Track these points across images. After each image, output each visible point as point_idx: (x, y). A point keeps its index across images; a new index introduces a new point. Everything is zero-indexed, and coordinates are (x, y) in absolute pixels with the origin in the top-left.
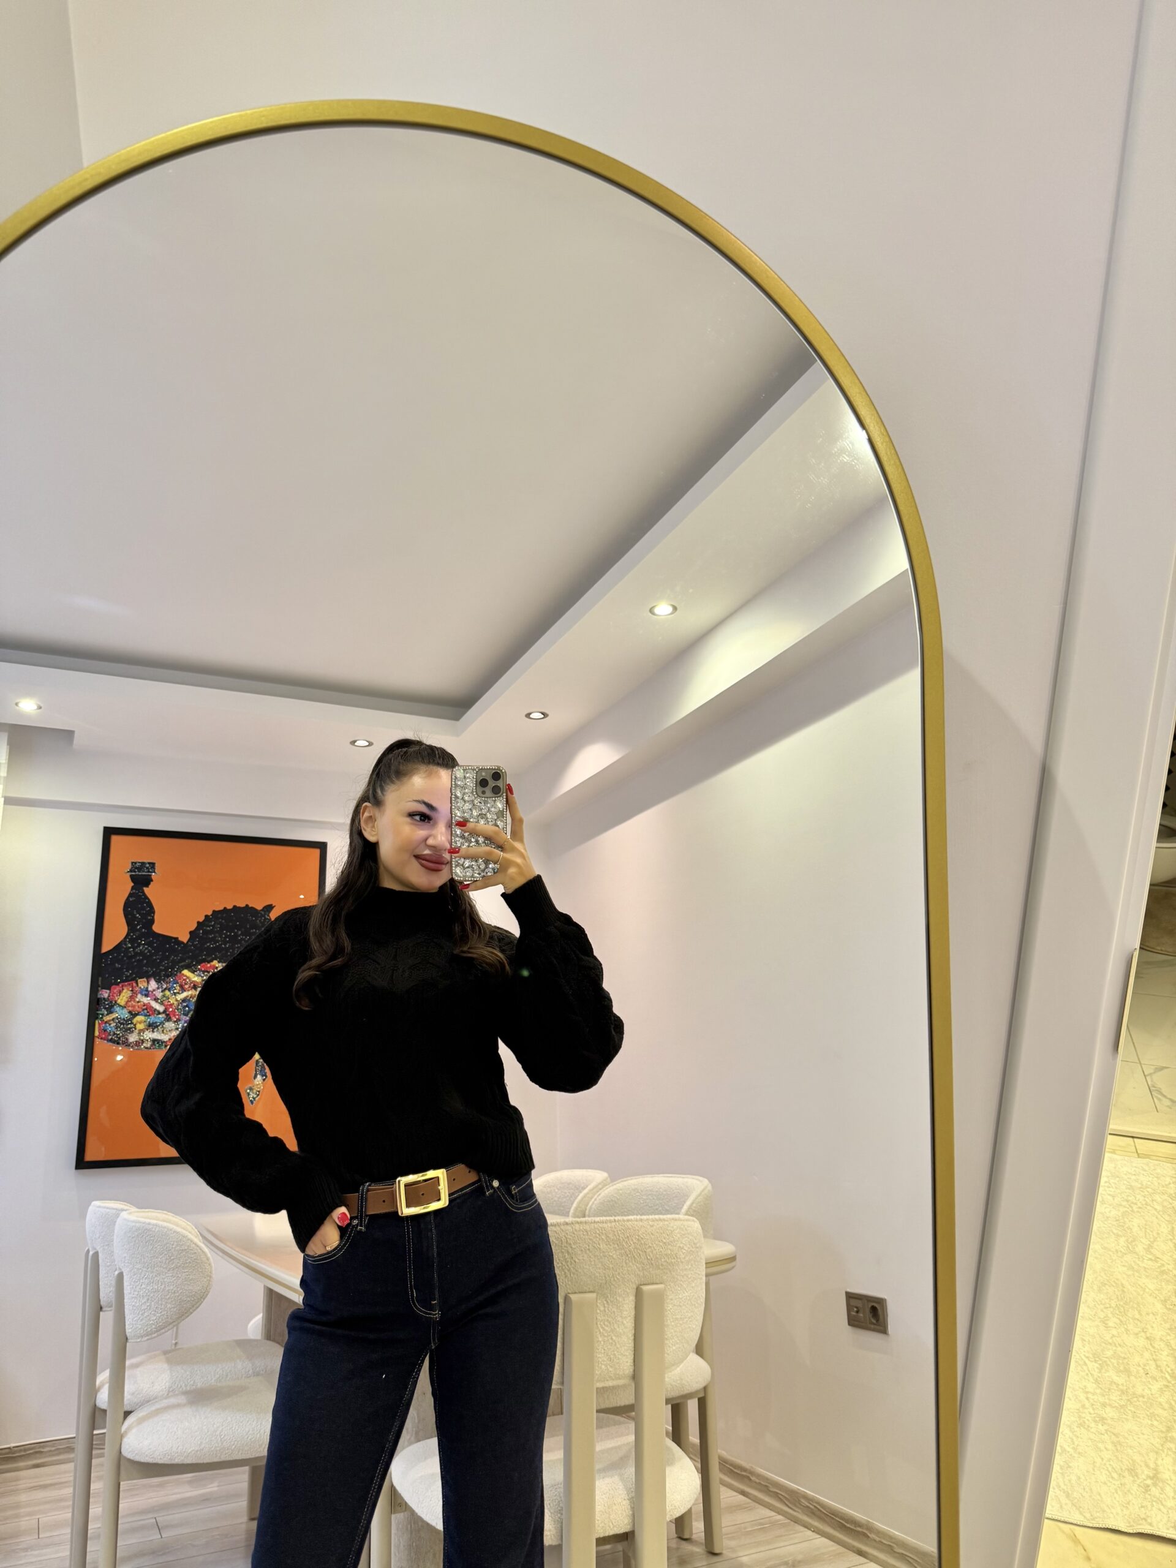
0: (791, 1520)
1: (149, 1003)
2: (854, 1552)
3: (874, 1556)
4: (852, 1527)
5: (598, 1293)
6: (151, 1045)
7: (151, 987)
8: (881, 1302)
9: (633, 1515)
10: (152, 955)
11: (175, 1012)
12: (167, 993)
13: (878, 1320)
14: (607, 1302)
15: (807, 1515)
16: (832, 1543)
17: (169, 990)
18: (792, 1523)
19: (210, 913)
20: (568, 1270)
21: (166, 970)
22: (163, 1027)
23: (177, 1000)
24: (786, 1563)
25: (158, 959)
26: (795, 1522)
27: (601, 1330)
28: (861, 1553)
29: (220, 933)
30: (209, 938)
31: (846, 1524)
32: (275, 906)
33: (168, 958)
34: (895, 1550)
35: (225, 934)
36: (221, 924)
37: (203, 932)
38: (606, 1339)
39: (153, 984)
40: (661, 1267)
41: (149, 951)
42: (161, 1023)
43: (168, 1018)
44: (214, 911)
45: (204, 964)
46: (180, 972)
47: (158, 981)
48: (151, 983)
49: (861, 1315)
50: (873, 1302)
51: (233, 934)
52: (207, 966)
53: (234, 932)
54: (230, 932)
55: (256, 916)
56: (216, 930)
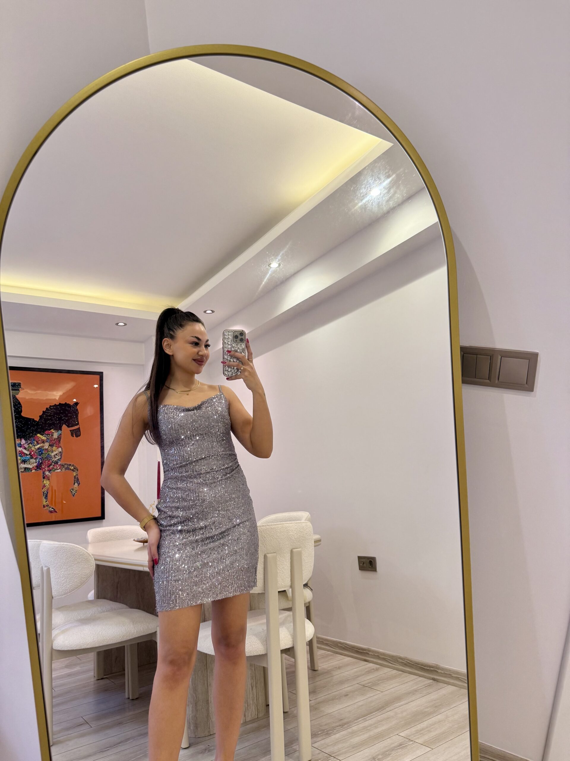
0: (335, 653)
1: (22, 450)
2: (363, 661)
3: (373, 661)
4: (362, 651)
5: (277, 553)
6: (24, 470)
7: (22, 442)
8: (374, 559)
9: (293, 641)
10: (22, 427)
11: (35, 454)
12: (30, 445)
13: (372, 566)
14: (281, 557)
15: (342, 650)
16: (352, 659)
17: (31, 444)
18: (335, 654)
19: (48, 407)
20: (266, 544)
21: (29, 434)
22: (29, 461)
23: (35, 449)
24: (336, 668)
25: (25, 429)
26: (336, 653)
27: (279, 568)
28: (365, 660)
29: (54, 417)
30: (49, 419)
31: (360, 651)
32: (79, 403)
33: (30, 428)
34: (381, 657)
35: (56, 417)
36: (53, 412)
37: (46, 417)
38: (280, 571)
39: (23, 441)
40: (300, 541)
41: (20, 425)
42: (29, 460)
43: (32, 458)
44: (50, 406)
45: (47, 431)
46: (36, 434)
47: (26, 440)
48: (22, 440)
49: (365, 565)
50: (370, 559)
51: (60, 416)
52: (49, 432)
53: (60, 415)
54: (58, 416)
55: (70, 408)
56: (51, 414)
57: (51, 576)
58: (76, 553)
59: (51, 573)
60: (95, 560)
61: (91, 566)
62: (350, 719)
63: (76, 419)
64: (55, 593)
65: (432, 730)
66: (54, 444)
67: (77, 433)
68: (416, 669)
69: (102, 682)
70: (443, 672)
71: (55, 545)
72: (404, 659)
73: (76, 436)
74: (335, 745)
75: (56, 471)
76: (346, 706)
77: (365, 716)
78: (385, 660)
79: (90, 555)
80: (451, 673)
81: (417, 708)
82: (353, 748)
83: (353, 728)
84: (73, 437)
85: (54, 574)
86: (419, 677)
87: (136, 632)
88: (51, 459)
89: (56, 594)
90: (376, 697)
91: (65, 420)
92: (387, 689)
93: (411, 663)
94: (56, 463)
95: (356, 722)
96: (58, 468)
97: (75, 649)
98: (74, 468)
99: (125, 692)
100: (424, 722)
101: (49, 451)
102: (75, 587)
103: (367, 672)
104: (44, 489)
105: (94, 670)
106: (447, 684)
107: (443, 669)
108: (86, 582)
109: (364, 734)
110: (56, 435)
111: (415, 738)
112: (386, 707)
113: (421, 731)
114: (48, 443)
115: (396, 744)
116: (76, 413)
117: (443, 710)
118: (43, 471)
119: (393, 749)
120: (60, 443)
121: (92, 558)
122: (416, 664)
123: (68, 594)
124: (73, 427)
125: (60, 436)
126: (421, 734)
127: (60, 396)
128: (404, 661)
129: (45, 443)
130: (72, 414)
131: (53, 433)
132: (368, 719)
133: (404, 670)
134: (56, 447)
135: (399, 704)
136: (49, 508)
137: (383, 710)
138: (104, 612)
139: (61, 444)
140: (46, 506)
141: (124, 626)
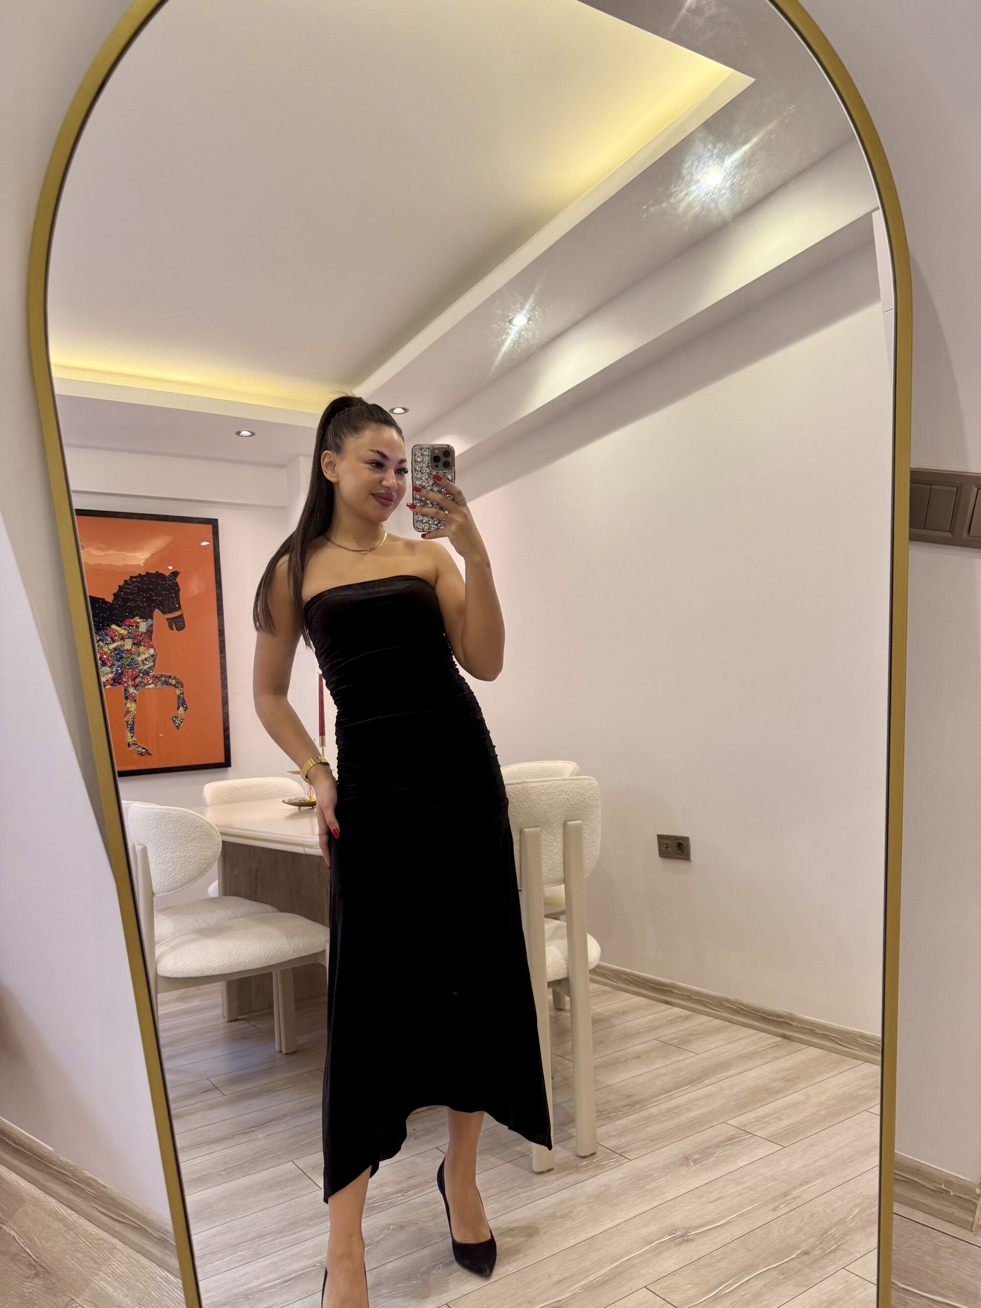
0: (615, 989)
2: (663, 1002)
3: (679, 1004)
4: (661, 988)
5: (541, 828)
8: (686, 839)
11: (109, 659)
12: (101, 643)
13: (682, 852)
14: (546, 833)
15: (627, 985)
16: (645, 999)
17: (102, 641)
18: (616, 991)
19: (128, 579)
24: (618, 1013)
26: (618, 990)
27: (543, 852)
28: (667, 1003)
29: (138, 595)
30: (130, 598)
31: (657, 987)
32: (180, 573)
34: (694, 998)
35: (142, 595)
36: (138, 587)
37: (124, 594)
38: (547, 857)
40: (579, 809)
44: (131, 577)
45: (127, 620)
46: (109, 625)
49: (670, 849)
50: (681, 840)
51: (148, 595)
52: (131, 622)
53: (149, 593)
54: (146, 593)
55: (166, 581)
56: (134, 592)
57: (150, 860)
58: (190, 824)
59: (150, 854)
60: (222, 834)
61: (215, 845)
62: (644, 1096)
63: (177, 601)
64: (158, 887)
65: (783, 1117)
66: (140, 642)
67: (178, 624)
68: (752, 1019)
69: (237, 1025)
70: (800, 1025)
71: (154, 810)
72: (735, 1003)
73: (177, 629)
74: (621, 1135)
75: (146, 687)
76: (638, 1073)
77: (671, 1091)
78: (701, 1003)
79: (213, 827)
80: (815, 1027)
81: (756, 1082)
82: (652, 1141)
83: (651, 1110)
84: (173, 629)
85: (154, 857)
86: (758, 1032)
87: (291, 950)
88: (137, 667)
89: (159, 889)
90: (687, 1062)
91: (157, 601)
92: (705, 1050)
93: (745, 1008)
94: (145, 674)
95: (653, 1100)
96: (150, 682)
97: (193, 976)
98: (177, 683)
99: (275, 1042)
100: (768, 1105)
101: (134, 654)
102: (189, 878)
103: (671, 1020)
104: (127, 717)
105: (223, 1005)
106: (808, 1045)
107: (801, 1021)
108: (207, 870)
109: (668, 1120)
110: (143, 627)
111: (754, 1128)
112: (705, 1078)
113: (764, 1118)
114: (131, 640)
115: (722, 1138)
116: (175, 589)
117: (800, 1086)
118: (125, 687)
119: (718, 1146)
120: (151, 640)
121: (217, 832)
122: (755, 1011)
123: (179, 889)
124: (171, 614)
125: (151, 628)
126: (764, 1123)
127: (147, 560)
128: (734, 1005)
129: (126, 640)
130: (169, 592)
131: (139, 623)
132: (675, 1096)
133: (734, 1019)
134: (144, 646)
135: (725, 1074)
136: (137, 747)
137: (699, 1083)
138: (237, 917)
139: (153, 642)
140: (132, 744)
141: (271, 941)
